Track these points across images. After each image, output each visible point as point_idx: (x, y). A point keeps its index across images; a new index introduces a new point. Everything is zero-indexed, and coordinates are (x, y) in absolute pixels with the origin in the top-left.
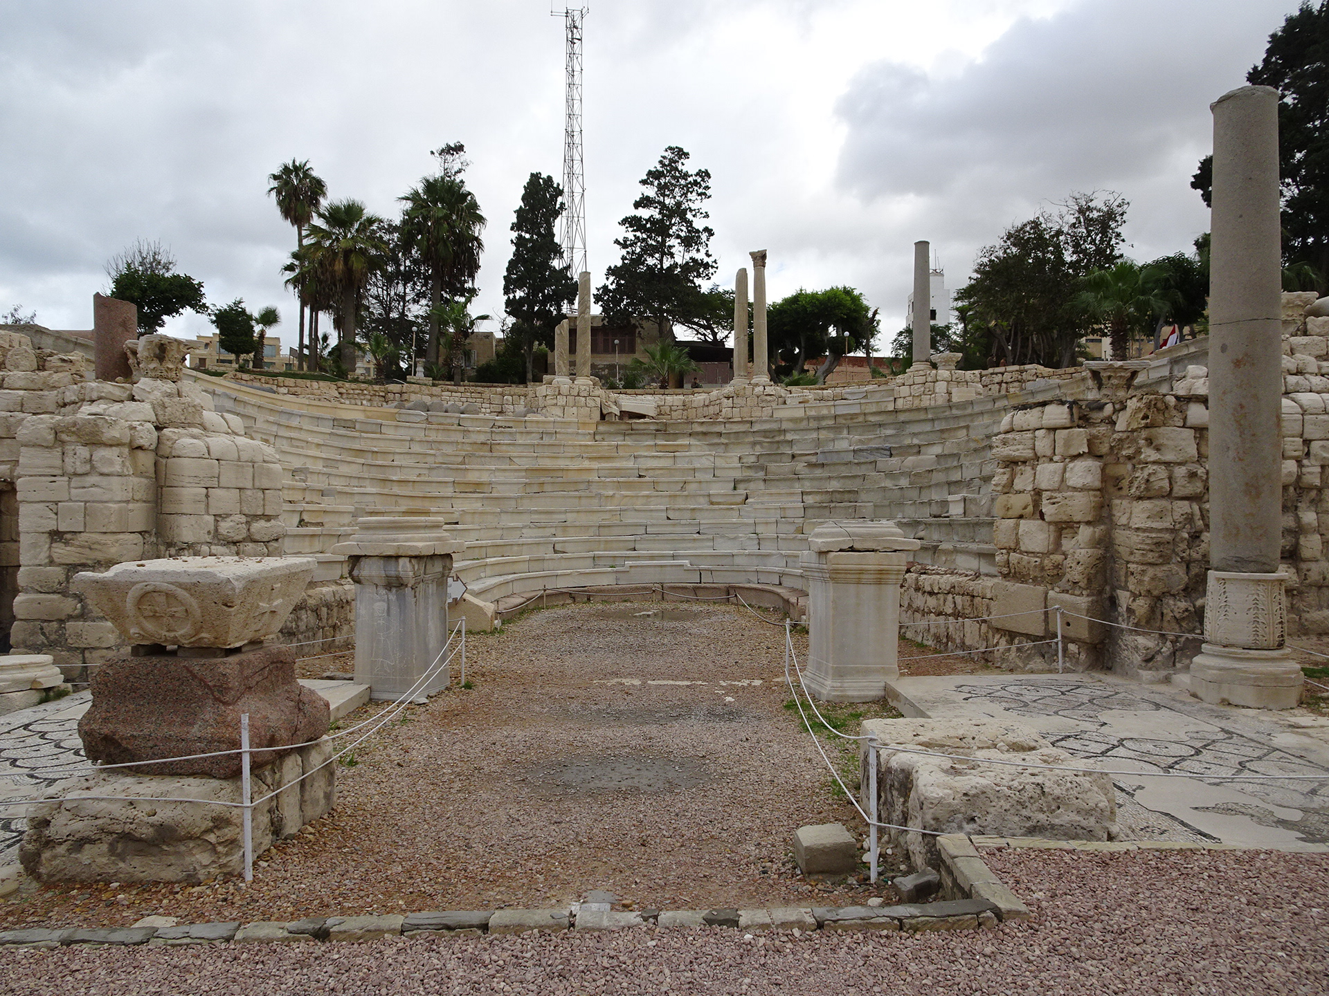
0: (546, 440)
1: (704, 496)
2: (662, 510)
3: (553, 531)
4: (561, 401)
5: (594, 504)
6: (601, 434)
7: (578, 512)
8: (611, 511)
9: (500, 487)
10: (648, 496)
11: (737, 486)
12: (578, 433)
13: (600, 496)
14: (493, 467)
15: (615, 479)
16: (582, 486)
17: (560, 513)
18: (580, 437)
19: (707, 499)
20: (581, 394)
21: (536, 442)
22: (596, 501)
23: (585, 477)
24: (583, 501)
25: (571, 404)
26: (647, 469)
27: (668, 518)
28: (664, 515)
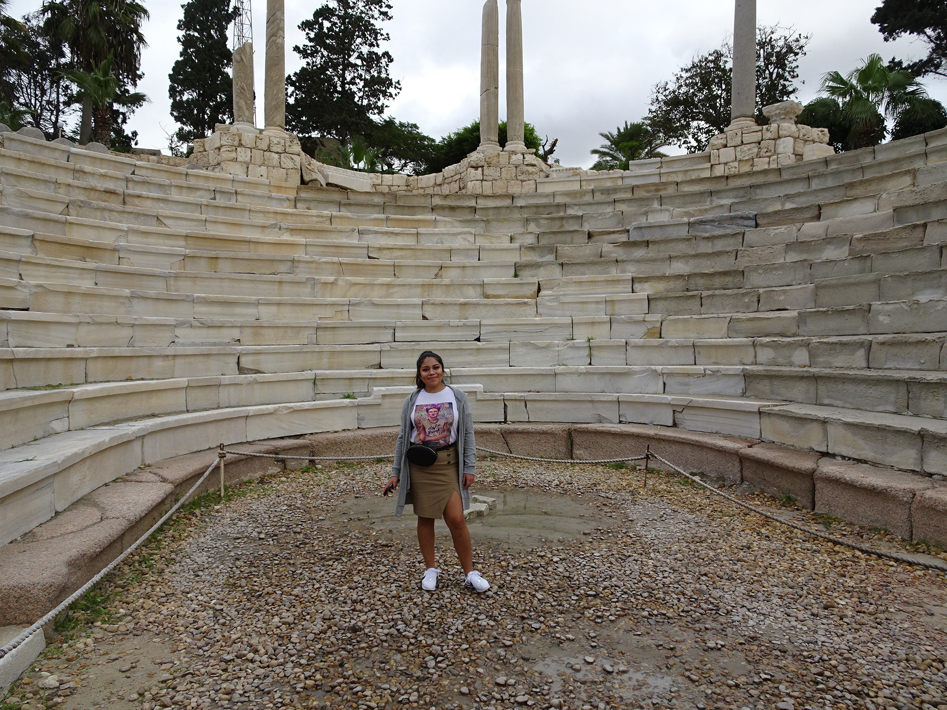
0: (220, 201)
1: (473, 285)
2: (414, 306)
3: (236, 333)
4: (243, 155)
5: (305, 294)
6: (305, 200)
7: (279, 304)
8: (333, 305)
9: (135, 258)
10: (389, 285)
11: (519, 273)
12: (270, 198)
13: (314, 282)
14: (124, 226)
15: (335, 259)
16: (283, 268)
17: (248, 304)
18: (274, 202)
19: (479, 290)
20: (274, 149)
21: (204, 201)
22: (307, 289)
23: (286, 253)
24: (286, 288)
25: (259, 162)
26: (380, 249)
27: (424, 318)
28: (418, 312)
